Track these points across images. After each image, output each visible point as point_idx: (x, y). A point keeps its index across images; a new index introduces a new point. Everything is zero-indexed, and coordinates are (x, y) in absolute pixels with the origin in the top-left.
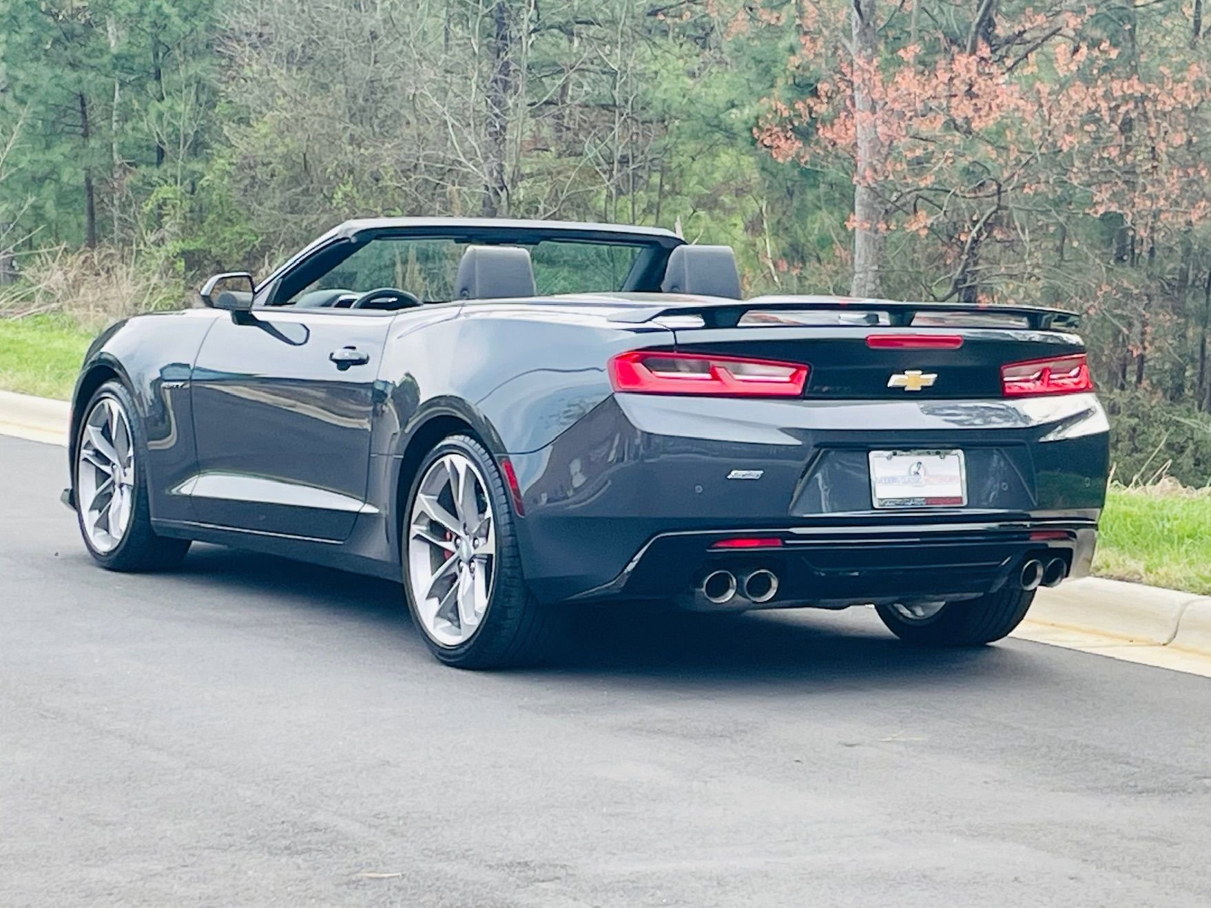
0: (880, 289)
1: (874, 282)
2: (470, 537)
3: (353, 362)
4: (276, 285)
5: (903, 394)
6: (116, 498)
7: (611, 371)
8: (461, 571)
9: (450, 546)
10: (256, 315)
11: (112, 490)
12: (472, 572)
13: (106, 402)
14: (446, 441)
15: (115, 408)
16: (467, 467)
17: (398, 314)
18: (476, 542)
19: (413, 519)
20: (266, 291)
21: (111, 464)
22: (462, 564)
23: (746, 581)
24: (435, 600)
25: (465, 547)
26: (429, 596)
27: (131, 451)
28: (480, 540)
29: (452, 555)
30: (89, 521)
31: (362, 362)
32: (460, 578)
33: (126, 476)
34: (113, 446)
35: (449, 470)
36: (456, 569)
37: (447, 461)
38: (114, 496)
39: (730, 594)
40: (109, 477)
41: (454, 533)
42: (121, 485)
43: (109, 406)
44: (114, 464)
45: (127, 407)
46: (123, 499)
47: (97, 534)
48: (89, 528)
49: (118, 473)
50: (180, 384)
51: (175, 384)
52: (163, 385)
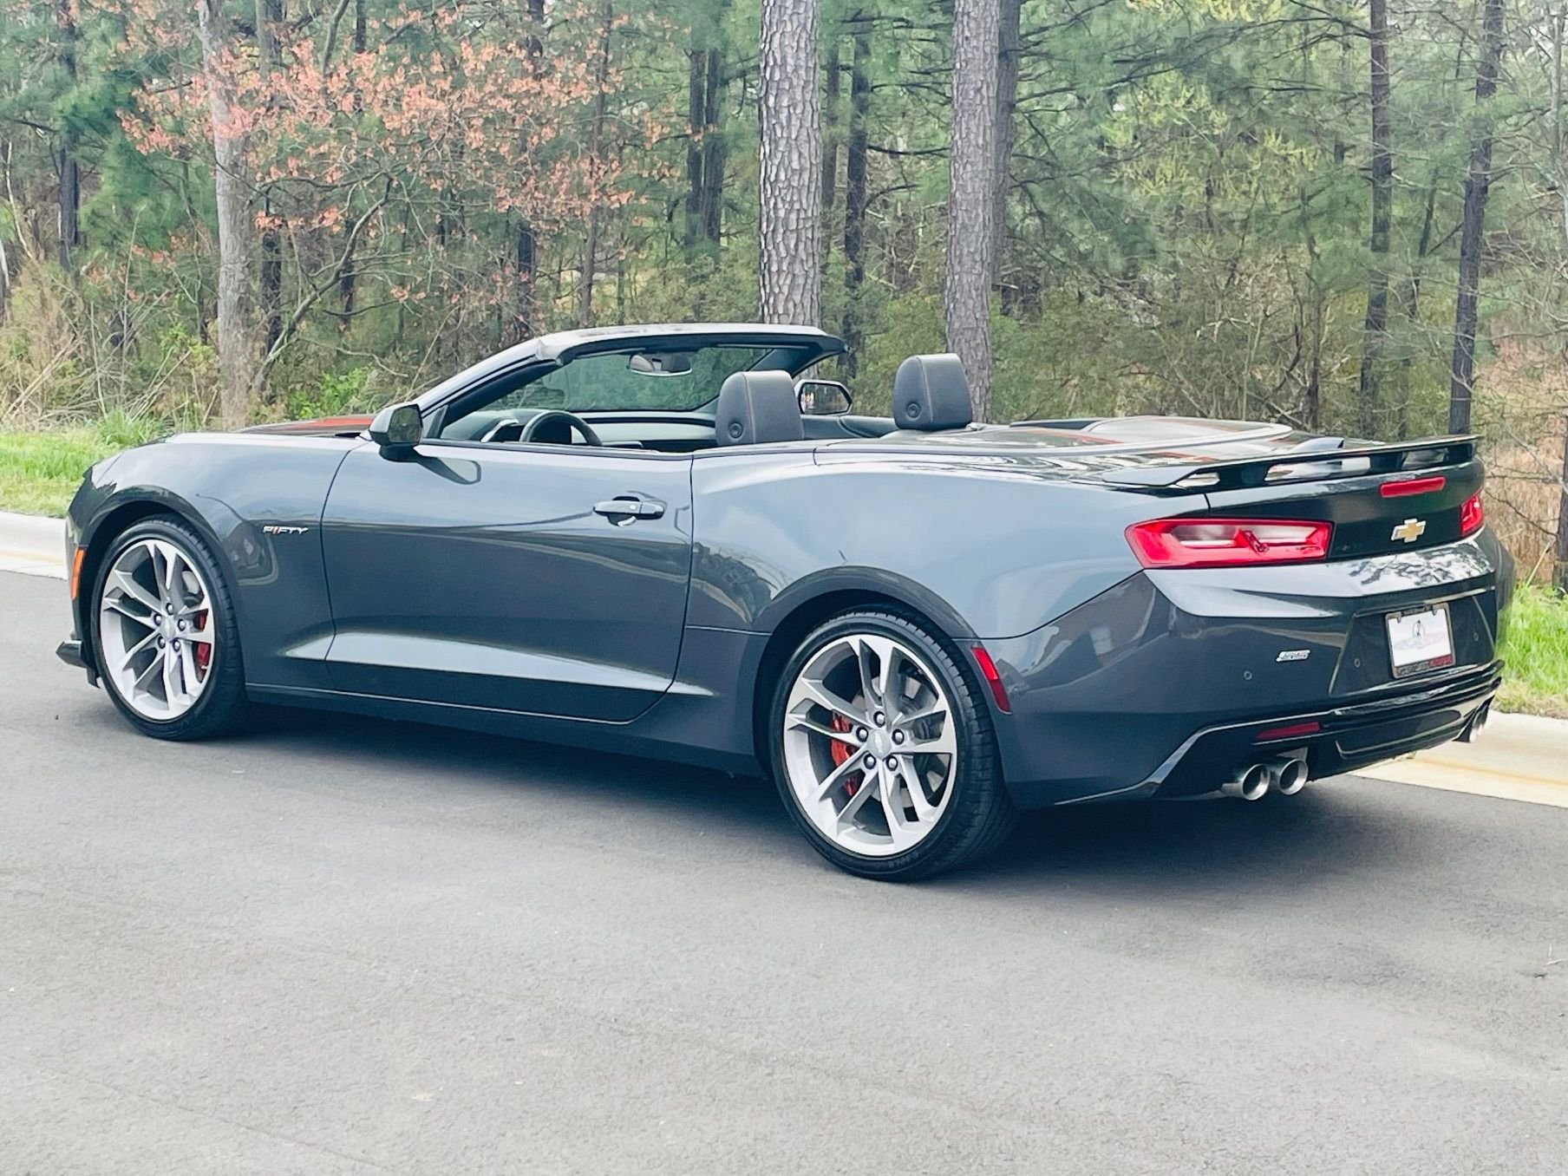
1: (243, 272)
2: (888, 729)
3: (640, 516)
4: (440, 413)
5: (1402, 547)
6: (168, 656)
7: (1133, 543)
8: (871, 767)
9: (850, 738)
10: (420, 449)
11: (156, 645)
12: (892, 769)
13: (150, 544)
14: (851, 618)
15: (170, 552)
16: (895, 649)
17: (693, 458)
18: (898, 735)
19: (790, 707)
20: (428, 422)
21: (153, 614)
22: (870, 760)
23: (1280, 772)
24: (829, 800)
25: (880, 740)
26: (824, 797)
27: (206, 604)
28: (907, 733)
29: (857, 749)
30: (126, 682)
31: (657, 516)
32: (869, 776)
33: (182, 629)
34: (156, 594)
35: (858, 653)
36: (861, 765)
37: (854, 641)
38: (161, 653)
39: (1261, 789)
40: (152, 630)
41: (859, 723)
42: (175, 640)
43: (156, 549)
44: (158, 614)
45: (195, 550)
46: (180, 657)
47: (138, 698)
48: (126, 689)
49: (168, 626)
50: (300, 530)
51: (292, 529)
52: (266, 529)
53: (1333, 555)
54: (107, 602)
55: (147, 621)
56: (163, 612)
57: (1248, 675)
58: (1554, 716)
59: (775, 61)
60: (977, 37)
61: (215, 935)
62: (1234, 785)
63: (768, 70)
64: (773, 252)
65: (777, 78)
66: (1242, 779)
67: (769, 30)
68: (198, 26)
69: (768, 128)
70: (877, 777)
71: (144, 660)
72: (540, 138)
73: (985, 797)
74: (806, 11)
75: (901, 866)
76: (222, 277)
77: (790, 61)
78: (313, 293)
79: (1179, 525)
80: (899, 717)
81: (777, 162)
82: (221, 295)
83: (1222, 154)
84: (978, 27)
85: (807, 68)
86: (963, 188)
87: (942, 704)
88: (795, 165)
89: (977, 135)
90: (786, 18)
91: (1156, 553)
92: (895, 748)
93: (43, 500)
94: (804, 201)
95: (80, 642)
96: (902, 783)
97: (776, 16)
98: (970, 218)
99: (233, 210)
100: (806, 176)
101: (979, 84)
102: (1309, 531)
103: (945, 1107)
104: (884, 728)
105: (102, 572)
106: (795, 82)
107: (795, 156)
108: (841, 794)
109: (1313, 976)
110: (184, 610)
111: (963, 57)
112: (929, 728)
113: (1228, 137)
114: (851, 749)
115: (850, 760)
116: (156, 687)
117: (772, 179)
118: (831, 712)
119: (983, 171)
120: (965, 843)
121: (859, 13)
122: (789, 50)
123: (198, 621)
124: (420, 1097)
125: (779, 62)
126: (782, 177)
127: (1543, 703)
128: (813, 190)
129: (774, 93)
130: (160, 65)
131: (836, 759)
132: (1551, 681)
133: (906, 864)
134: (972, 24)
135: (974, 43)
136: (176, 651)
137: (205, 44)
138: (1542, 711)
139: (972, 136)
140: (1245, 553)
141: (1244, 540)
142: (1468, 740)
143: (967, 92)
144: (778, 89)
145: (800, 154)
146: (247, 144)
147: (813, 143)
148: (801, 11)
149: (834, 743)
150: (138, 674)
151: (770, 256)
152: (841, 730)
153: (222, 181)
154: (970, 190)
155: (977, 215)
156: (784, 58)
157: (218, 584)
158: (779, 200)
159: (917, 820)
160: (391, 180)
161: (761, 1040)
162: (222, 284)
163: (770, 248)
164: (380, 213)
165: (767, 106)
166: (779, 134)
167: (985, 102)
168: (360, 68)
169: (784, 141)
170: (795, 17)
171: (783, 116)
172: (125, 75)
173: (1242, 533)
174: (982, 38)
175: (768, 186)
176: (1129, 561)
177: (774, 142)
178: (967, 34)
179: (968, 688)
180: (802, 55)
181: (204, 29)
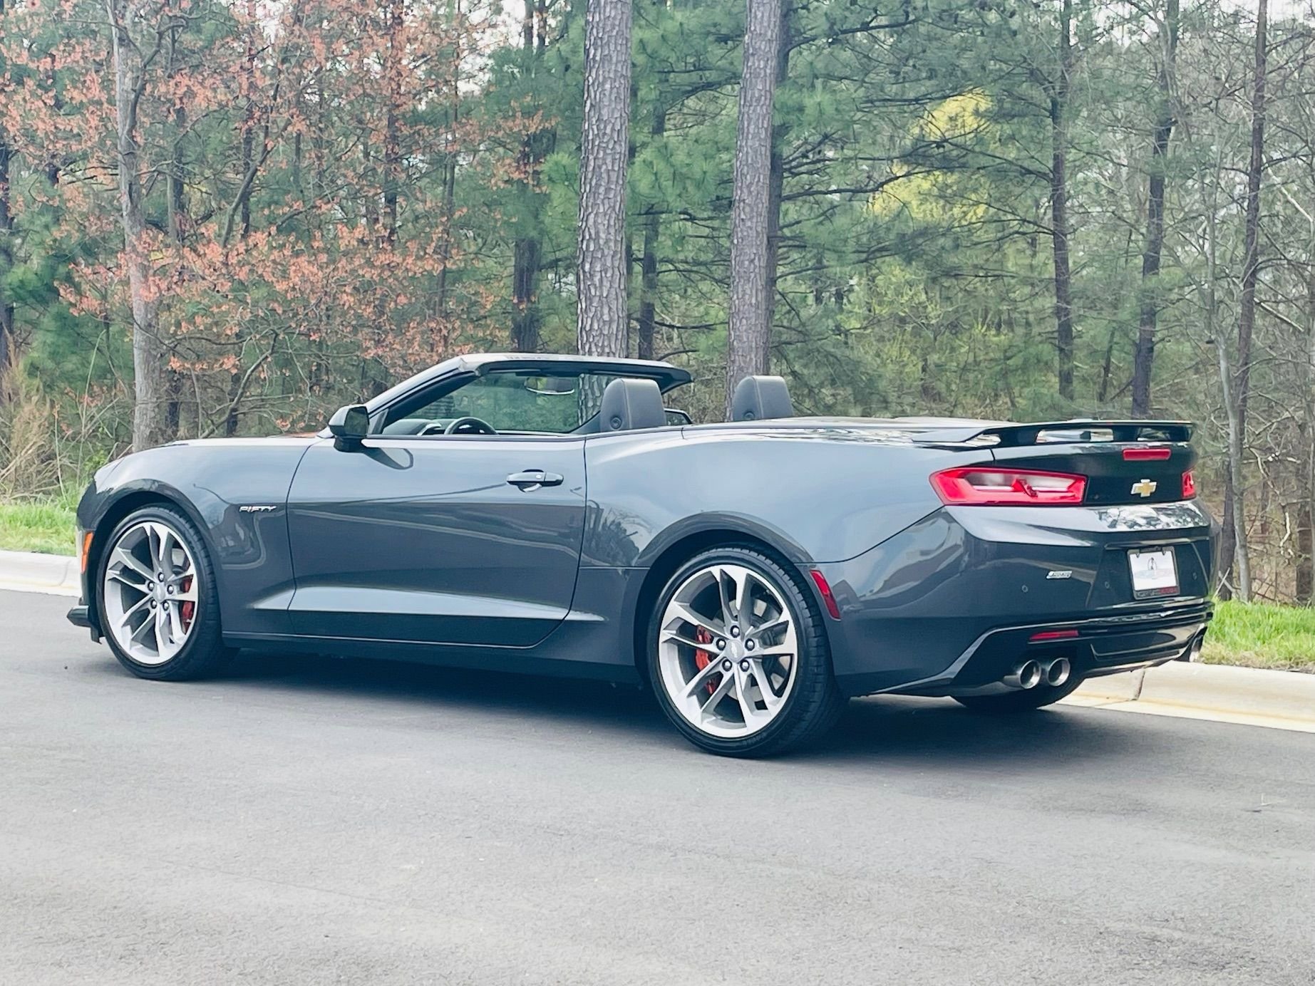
0: (158, 416)
1: (153, 411)
2: (742, 639)
3: (545, 484)
4: (383, 415)
5: (1138, 500)
6: (159, 614)
7: (936, 486)
8: (727, 670)
9: (712, 648)
10: (365, 442)
11: (149, 606)
12: (744, 670)
13: (147, 526)
14: (713, 553)
15: (163, 531)
16: (749, 575)
17: (585, 439)
18: (750, 643)
19: (664, 625)
20: (373, 421)
21: (147, 582)
22: (727, 664)
23: (1048, 668)
24: (695, 697)
25: (735, 648)
26: (691, 694)
27: (192, 570)
28: (756, 641)
29: (716, 656)
30: (124, 636)
31: (558, 483)
32: (727, 676)
33: (170, 593)
34: (150, 565)
35: (718, 579)
36: (720, 669)
37: (716, 571)
38: (153, 612)
39: (1035, 680)
40: (146, 595)
41: (719, 635)
42: (165, 602)
43: (152, 529)
44: (152, 582)
45: (183, 529)
46: (169, 615)
47: (133, 648)
48: (124, 643)
49: (160, 591)
50: (270, 508)
51: (263, 508)
52: (242, 508)
53: (1087, 502)
54: (110, 574)
55: (143, 588)
56: (156, 580)
57: (1025, 588)
58: (1247, 666)
59: (590, 235)
60: (751, 219)
61: (224, 782)
62: (1014, 677)
63: (585, 243)
64: (589, 392)
65: (592, 249)
66: (1020, 672)
67: (585, 211)
68: (122, 216)
69: (585, 288)
70: (733, 675)
71: (139, 619)
72: (396, 304)
73: (819, 687)
74: (615, 196)
75: (753, 745)
76: (137, 414)
77: (603, 235)
78: (211, 427)
79: (972, 472)
80: (750, 630)
81: (591, 315)
82: (135, 430)
83: (935, 339)
84: (752, 210)
85: (616, 241)
86: (738, 338)
87: (786, 616)
88: (606, 318)
89: (751, 296)
90: (599, 202)
91: (954, 492)
92: (747, 653)
93: (26, 541)
94: (613, 346)
95: (87, 607)
96: (753, 682)
97: (591, 200)
98: (745, 362)
99: (147, 362)
100: (614, 326)
101: (753, 256)
102: (1069, 482)
103: (812, 873)
104: (739, 638)
105: (106, 550)
106: (606, 251)
107: (606, 310)
108: (703, 693)
109: (1081, 810)
110: (173, 577)
111: (740, 235)
112: (775, 636)
113: (940, 325)
114: (712, 656)
115: (711, 665)
116: (149, 640)
117: (588, 328)
118: (697, 627)
119: (756, 325)
120: (804, 724)
121: (652, 208)
122: (601, 227)
123: (184, 585)
124: (408, 867)
125: (593, 236)
126: (596, 326)
127: (1239, 656)
128: (620, 337)
129: (589, 260)
130: (89, 250)
131: (700, 665)
132: (1243, 642)
133: (757, 743)
134: (747, 209)
135: (749, 224)
136: (165, 610)
137: (127, 230)
138: (1237, 663)
139: (747, 297)
140: (1021, 497)
141: (1018, 487)
142: (1188, 660)
143: (743, 261)
144: (593, 257)
145: (610, 309)
146: (162, 306)
147: (620, 300)
148: (611, 196)
149: (698, 652)
150: (133, 630)
151: (586, 395)
152: (704, 642)
153: (137, 337)
154: (745, 339)
155: (751, 359)
156: (597, 233)
157: (201, 554)
158: (593, 345)
159: (766, 708)
160: (277, 335)
161: (662, 838)
162: (137, 421)
163: (587, 387)
164: (269, 359)
165: (584, 272)
166: (593, 293)
167: (757, 270)
168: (256, 245)
169: (597, 299)
170: (606, 201)
171: (597, 280)
172: (61, 257)
173: (1018, 482)
174: (755, 220)
175: (584, 333)
176: (933, 499)
177: (589, 299)
178: (743, 216)
179: (807, 603)
180: (612, 231)
181: (126, 218)
